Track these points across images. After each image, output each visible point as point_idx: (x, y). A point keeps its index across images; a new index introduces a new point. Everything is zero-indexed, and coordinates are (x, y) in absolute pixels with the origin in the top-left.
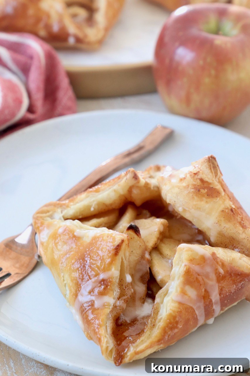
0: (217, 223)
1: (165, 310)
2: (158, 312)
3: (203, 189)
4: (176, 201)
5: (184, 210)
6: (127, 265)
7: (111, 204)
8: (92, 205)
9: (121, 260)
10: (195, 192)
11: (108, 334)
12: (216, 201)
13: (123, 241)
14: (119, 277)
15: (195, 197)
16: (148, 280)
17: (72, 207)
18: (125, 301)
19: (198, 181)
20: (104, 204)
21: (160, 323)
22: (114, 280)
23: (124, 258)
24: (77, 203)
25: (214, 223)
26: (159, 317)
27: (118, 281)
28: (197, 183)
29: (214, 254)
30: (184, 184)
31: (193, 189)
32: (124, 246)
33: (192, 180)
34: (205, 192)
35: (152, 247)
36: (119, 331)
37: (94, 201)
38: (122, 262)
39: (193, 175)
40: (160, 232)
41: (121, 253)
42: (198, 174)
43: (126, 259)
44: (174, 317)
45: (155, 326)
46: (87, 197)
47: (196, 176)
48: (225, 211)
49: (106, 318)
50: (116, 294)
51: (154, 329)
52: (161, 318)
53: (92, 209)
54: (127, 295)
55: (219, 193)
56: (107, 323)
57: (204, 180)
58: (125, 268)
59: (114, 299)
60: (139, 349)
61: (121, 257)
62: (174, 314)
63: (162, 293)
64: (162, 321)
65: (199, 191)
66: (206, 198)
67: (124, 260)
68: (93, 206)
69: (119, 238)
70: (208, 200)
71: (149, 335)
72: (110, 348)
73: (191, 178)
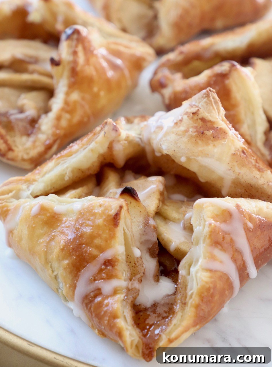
0: (230, 170)
1: (195, 283)
2: (186, 286)
3: (207, 130)
4: (175, 150)
5: (189, 159)
6: (131, 237)
7: (89, 169)
8: (66, 173)
9: (123, 232)
10: (198, 136)
11: (129, 326)
12: (225, 143)
13: (121, 207)
14: (125, 253)
15: (200, 142)
16: (158, 252)
17: (40, 180)
18: (139, 281)
19: (199, 121)
20: (79, 169)
21: (191, 300)
22: (120, 258)
23: (125, 228)
24: (46, 173)
25: (227, 170)
26: (189, 293)
27: (124, 257)
28: (199, 124)
29: (238, 206)
30: (182, 128)
31: (195, 132)
32: (123, 213)
33: (191, 122)
34: (210, 134)
35: (155, 212)
36: (139, 319)
37: (67, 168)
38: (125, 234)
39: (192, 115)
40: (160, 192)
41: (122, 223)
42: (198, 112)
43: (128, 230)
44: (208, 289)
45: (186, 304)
46: (57, 164)
47: (196, 116)
48: (237, 154)
49: (122, 306)
50: (126, 274)
51: (186, 308)
52: (192, 294)
53: (67, 178)
54: (140, 273)
55: (226, 133)
56: (123, 312)
57: (207, 119)
58: (130, 240)
59: (125, 280)
60: (173, 336)
61: (122, 227)
62: (207, 286)
63: (186, 262)
64: (193, 296)
65: (203, 133)
66: (212, 141)
67: (127, 231)
68: (68, 174)
69: (116, 205)
70: (216, 143)
71: (182, 316)
72: (136, 342)
73: (190, 119)
